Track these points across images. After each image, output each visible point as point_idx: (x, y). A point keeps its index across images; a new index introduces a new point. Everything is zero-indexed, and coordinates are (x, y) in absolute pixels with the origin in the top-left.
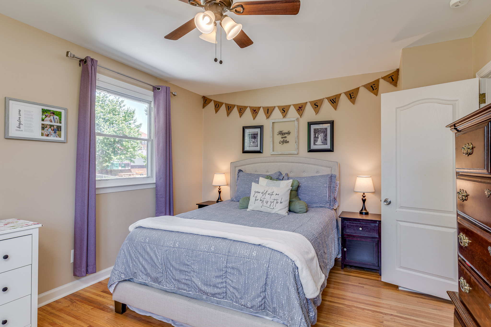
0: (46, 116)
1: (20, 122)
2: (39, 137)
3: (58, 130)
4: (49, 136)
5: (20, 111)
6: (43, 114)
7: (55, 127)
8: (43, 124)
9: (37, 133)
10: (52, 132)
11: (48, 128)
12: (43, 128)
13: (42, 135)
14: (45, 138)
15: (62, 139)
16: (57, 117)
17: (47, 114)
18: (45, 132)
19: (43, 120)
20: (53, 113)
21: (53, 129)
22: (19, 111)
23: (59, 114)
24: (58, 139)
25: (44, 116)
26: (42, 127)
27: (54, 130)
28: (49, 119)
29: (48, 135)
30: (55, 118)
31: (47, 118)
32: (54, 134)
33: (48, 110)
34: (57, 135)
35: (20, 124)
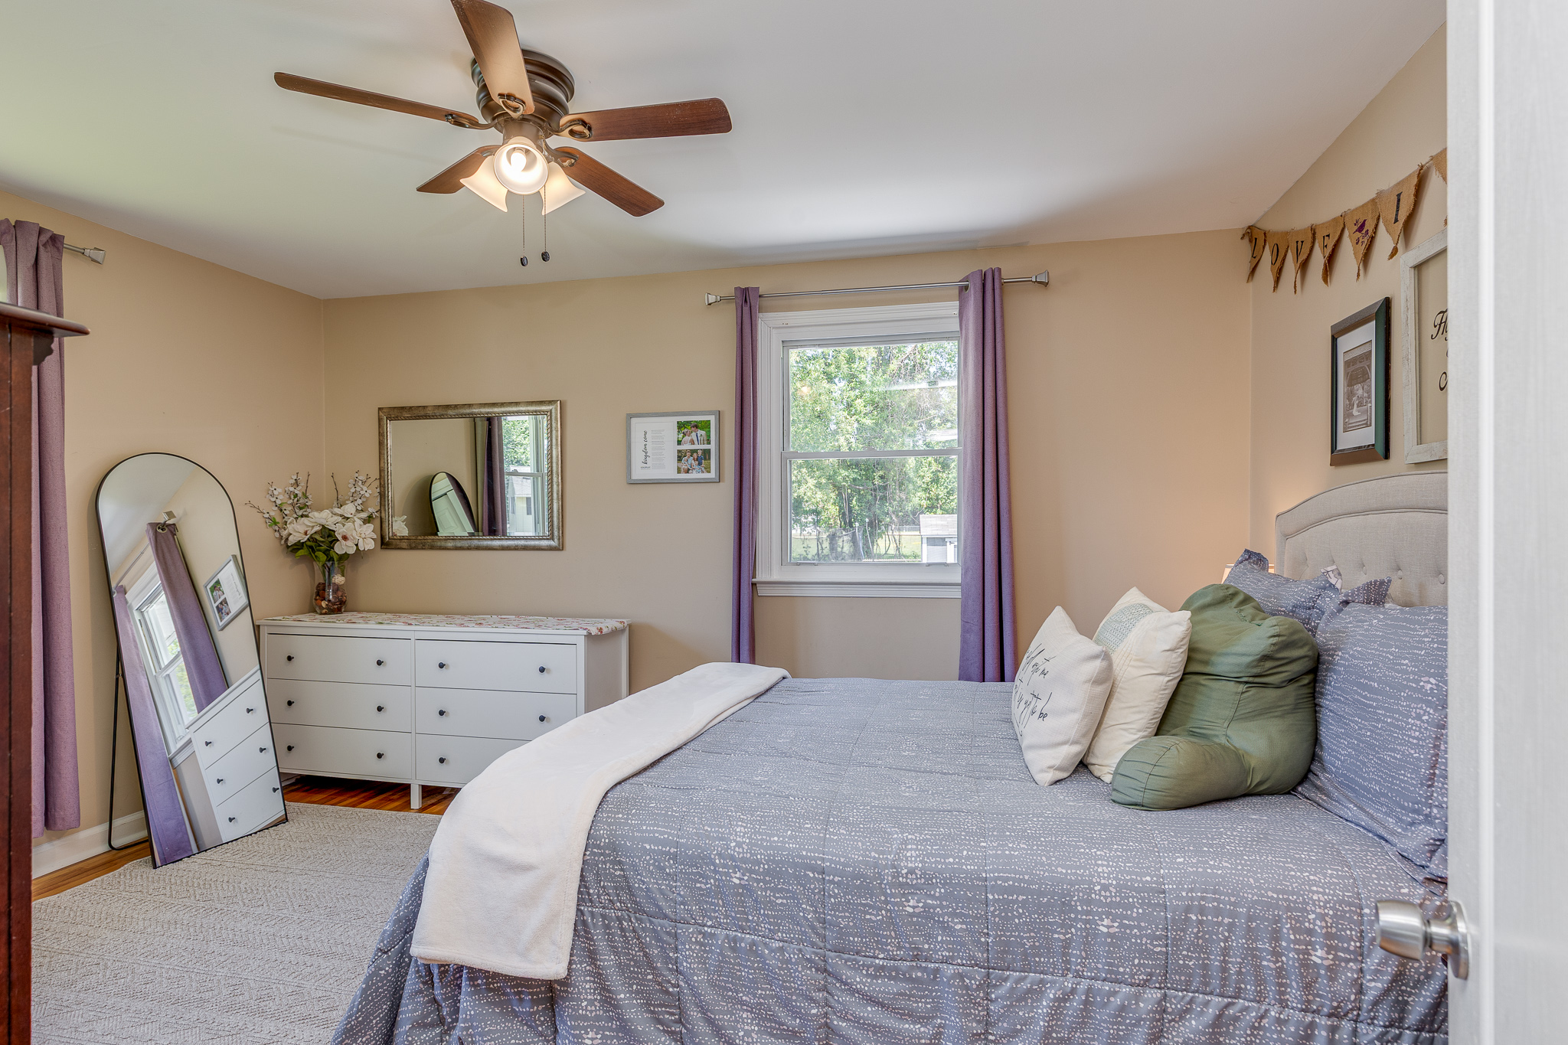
0: (685, 434)
1: (646, 453)
2: (674, 475)
3: (705, 459)
4: (690, 471)
5: (646, 433)
6: (679, 432)
7: (700, 452)
8: (679, 451)
9: (669, 470)
10: (695, 463)
11: (689, 457)
12: (680, 459)
13: (679, 471)
14: (683, 476)
15: (712, 475)
16: (703, 433)
17: (686, 430)
18: (684, 466)
19: (679, 443)
20: (696, 426)
21: (696, 457)
22: (645, 435)
23: (706, 425)
24: (706, 475)
25: (681, 436)
26: (678, 457)
27: (697, 460)
28: (690, 438)
29: (687, 471)
30: (699, 436)
31: (686, 438)
32: (697, 467)
33: (687, 422)
34: (703, 469)
35: (646, 456)
